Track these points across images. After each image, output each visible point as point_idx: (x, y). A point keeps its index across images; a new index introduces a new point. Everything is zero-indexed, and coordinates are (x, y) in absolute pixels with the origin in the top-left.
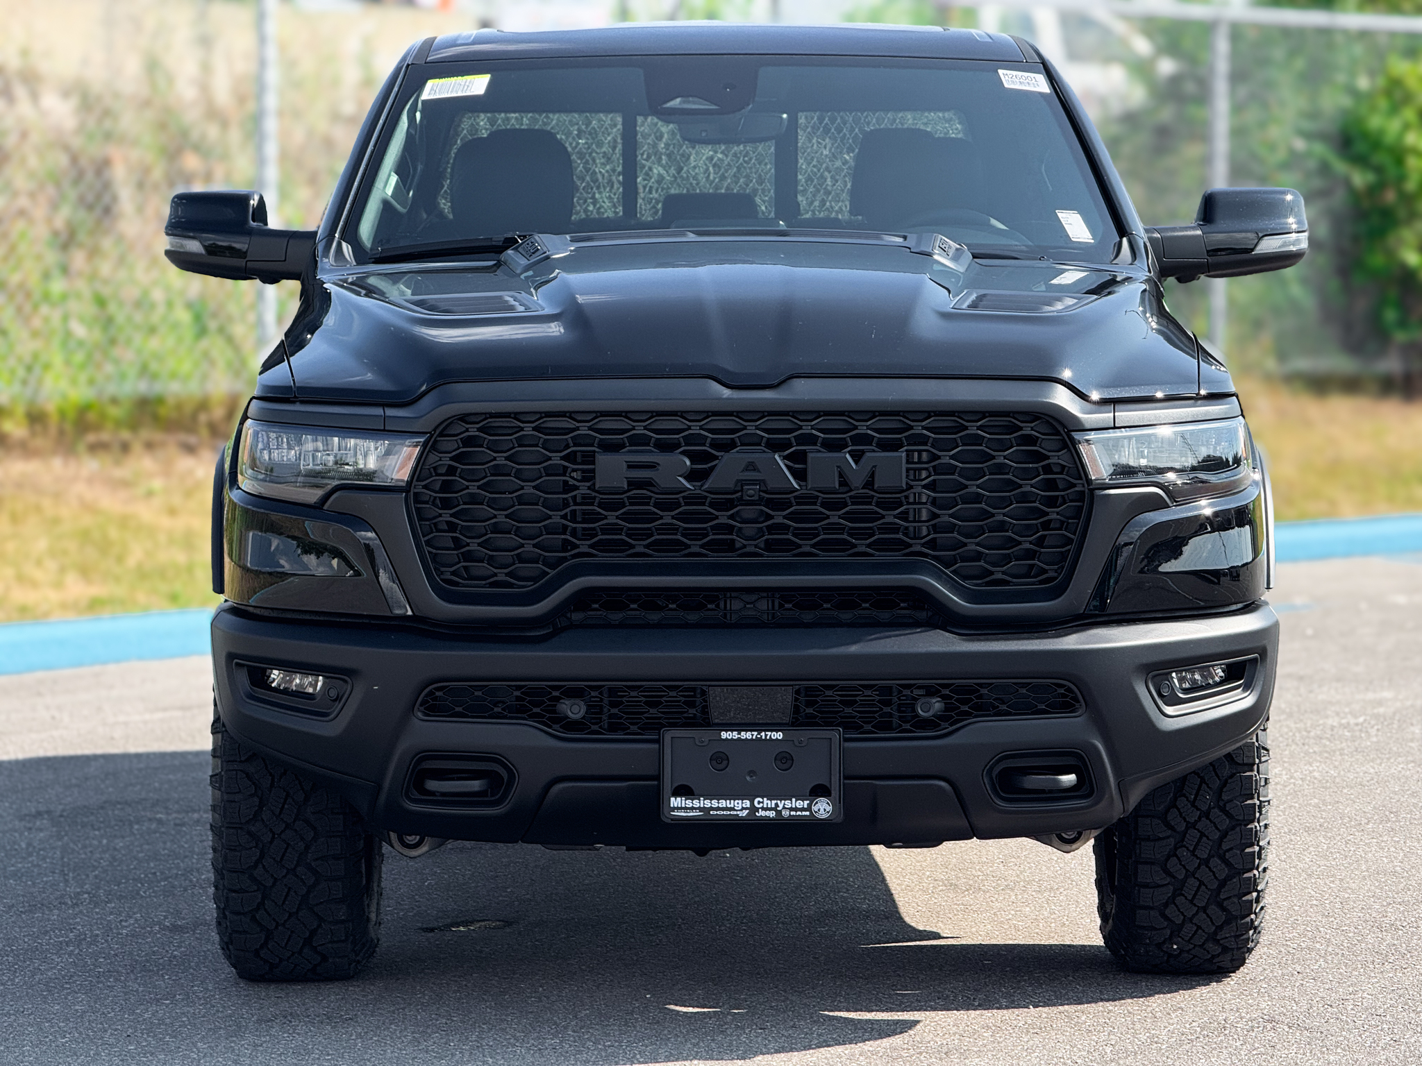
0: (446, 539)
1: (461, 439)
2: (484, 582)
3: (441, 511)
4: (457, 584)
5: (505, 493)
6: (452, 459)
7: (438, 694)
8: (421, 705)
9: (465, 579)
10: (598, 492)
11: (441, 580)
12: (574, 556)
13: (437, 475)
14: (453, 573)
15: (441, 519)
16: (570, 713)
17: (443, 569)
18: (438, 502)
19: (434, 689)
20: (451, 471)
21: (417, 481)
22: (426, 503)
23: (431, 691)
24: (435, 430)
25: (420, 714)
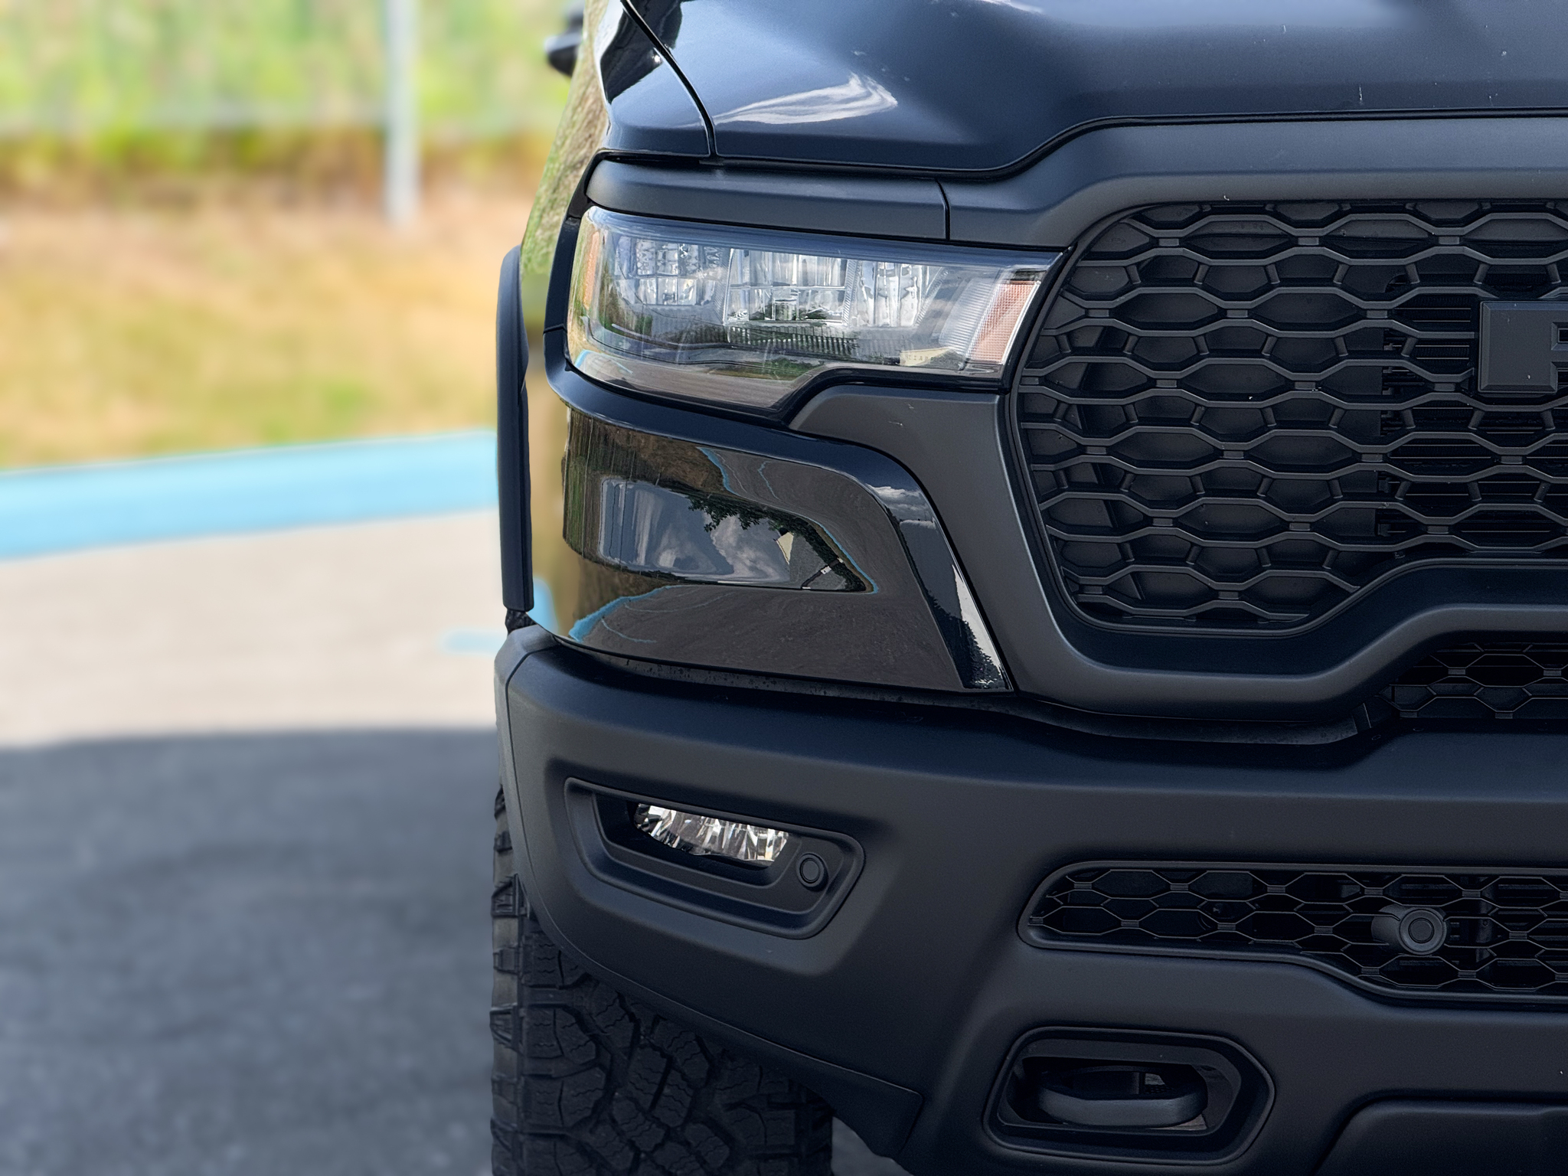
0: (1091, 505)
1: (1138, 264)
2: (1185, 612)
3: (1084, 441)
4: (1116, 615)
5: (1244, 397)
6: (1116, 313)
7: (1080, 887)
8: (1036, 913)
9: (1135, 602)
10: (1478, 397)
11: (1079, 605)
12: (1412, 553)
13: (1077, 351)
14: (1109, 590)
15: (1082, 458)
16: (1407, 939)
17: (1084, 580)
18: (1075, 416)
19: (1071, 875)
20: (1109, 341)
21: (1028, 365)
22: (1048, 418)
23: (1063, 878)
24: (1075, 245)
25: (1033, 934)
